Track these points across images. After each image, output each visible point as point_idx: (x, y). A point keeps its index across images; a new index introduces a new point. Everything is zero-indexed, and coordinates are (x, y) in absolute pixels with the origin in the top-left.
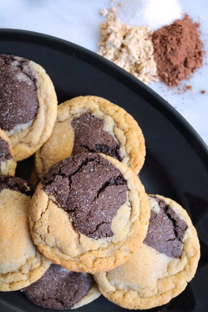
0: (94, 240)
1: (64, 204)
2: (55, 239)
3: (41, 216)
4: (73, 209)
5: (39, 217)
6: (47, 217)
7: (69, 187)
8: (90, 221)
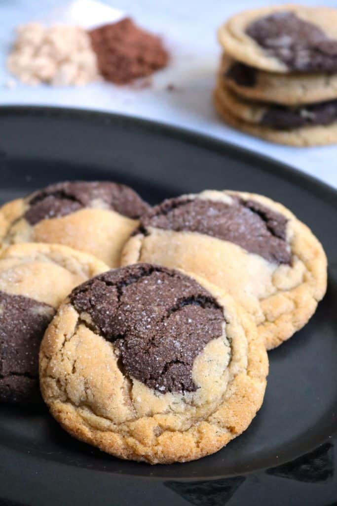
0: (158, 393)
1: (107, 325)
2: (86, 383)
3: (63, 345)
4: (122, 333)
5: (60, 345)
6: (75, 347)
7: (117, 300)
8: (153, 354)
